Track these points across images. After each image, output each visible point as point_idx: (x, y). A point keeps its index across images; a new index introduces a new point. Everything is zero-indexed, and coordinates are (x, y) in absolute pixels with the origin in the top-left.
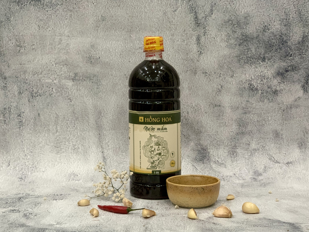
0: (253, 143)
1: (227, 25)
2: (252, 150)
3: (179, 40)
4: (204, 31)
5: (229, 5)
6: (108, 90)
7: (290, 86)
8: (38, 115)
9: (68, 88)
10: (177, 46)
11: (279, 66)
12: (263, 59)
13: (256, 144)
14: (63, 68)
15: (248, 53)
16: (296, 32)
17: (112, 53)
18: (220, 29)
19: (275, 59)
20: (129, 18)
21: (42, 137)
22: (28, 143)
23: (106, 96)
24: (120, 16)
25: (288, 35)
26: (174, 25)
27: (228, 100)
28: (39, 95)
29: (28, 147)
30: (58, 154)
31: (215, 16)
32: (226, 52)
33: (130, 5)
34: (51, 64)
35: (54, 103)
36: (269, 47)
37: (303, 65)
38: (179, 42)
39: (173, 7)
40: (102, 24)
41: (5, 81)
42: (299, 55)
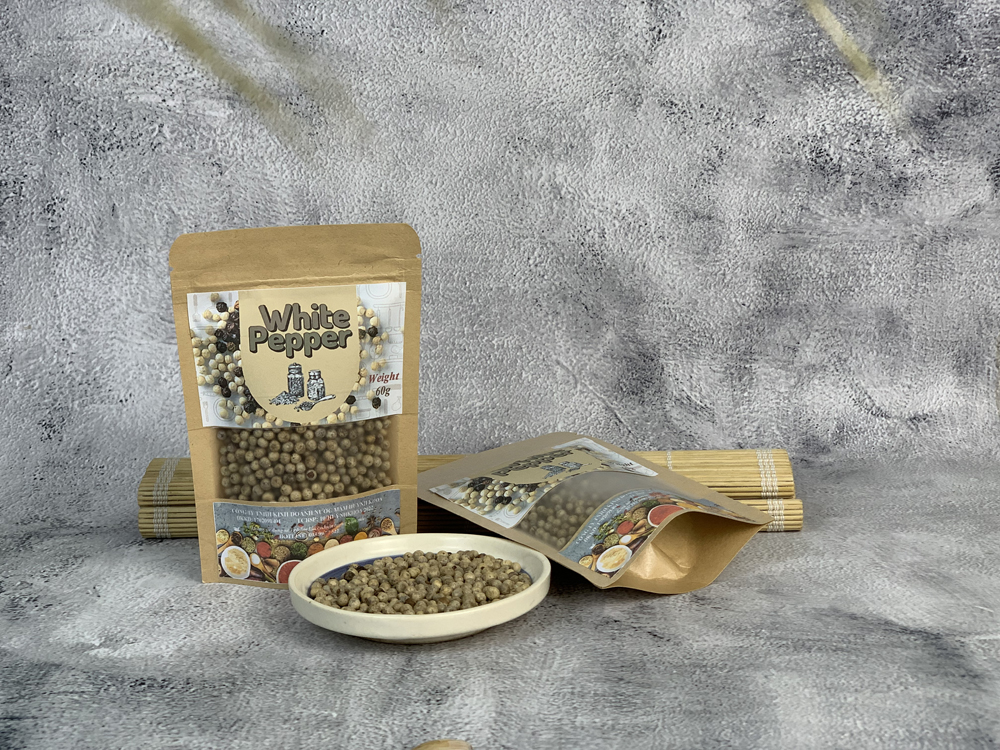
0: (808, 346)
2: (803, 370)
6: (346, 142)
7: (951, 165)
8: (110, 210)
9: (215, 127)
11: (918, 94)
13: (818, 348)
15: (820, 44)
17: (365, 19)
19: (907, 71)
21: (121, 284)
22: (74, 301)
23: (339, 163)
27: (737, 201)
28: (115, 146)
29: (74, 313)
30: (170, 344)
32: (746, 35)
34: (161, 44)
35: (165, 175)
36: (891, 28)
42: (990, 62)
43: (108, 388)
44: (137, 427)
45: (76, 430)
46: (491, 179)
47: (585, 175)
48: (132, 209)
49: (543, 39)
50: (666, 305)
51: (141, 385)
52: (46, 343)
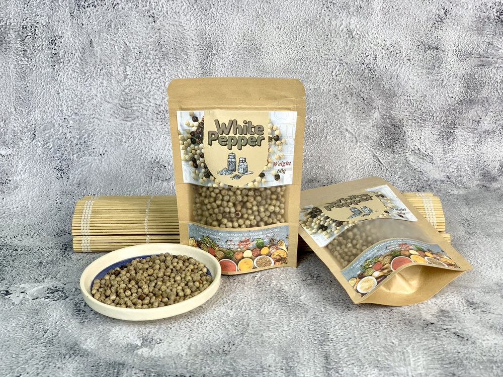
43: (93, 147)
44: (111, 170)
45: (77, 172)
46: (313, 26)
47: (367, 24)
48: (102, 43)
50: (408, 98)
51: (111, 146)
52: (54, 121)
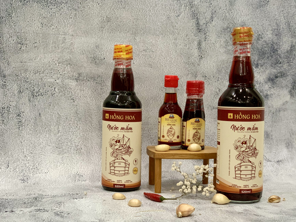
1: (226, 32)
3: (182, 44)
4: (205, 37)
5: (228, 13)
7: (279, 91)
8: (39, 115)
9: (72, 88)
10: (179, 50)
11: (270, 72)
12: (257, 66)
14: (66, 68)
16: (285, 42)
18: (219, 36)
19: (266, 66)
20: (134, 20)
21: (43, 137)
22: (28, 144)
24: (125, 18)
25: (278, 44)
26: (177, 29)
28: (40, 95)
29: (28, 148)
30: (60, 155)
31: (215, 23)
32: (224, 57)
33: (135, 7)
34: (54, 63)
35: (56, 103)
36: (262, 54)
37: (290, 72)
38: (181, 46)
39: (177, 12)
40: (107, 25)
41: (4, 79)
42: (287, 63)
49: (169, 59)
